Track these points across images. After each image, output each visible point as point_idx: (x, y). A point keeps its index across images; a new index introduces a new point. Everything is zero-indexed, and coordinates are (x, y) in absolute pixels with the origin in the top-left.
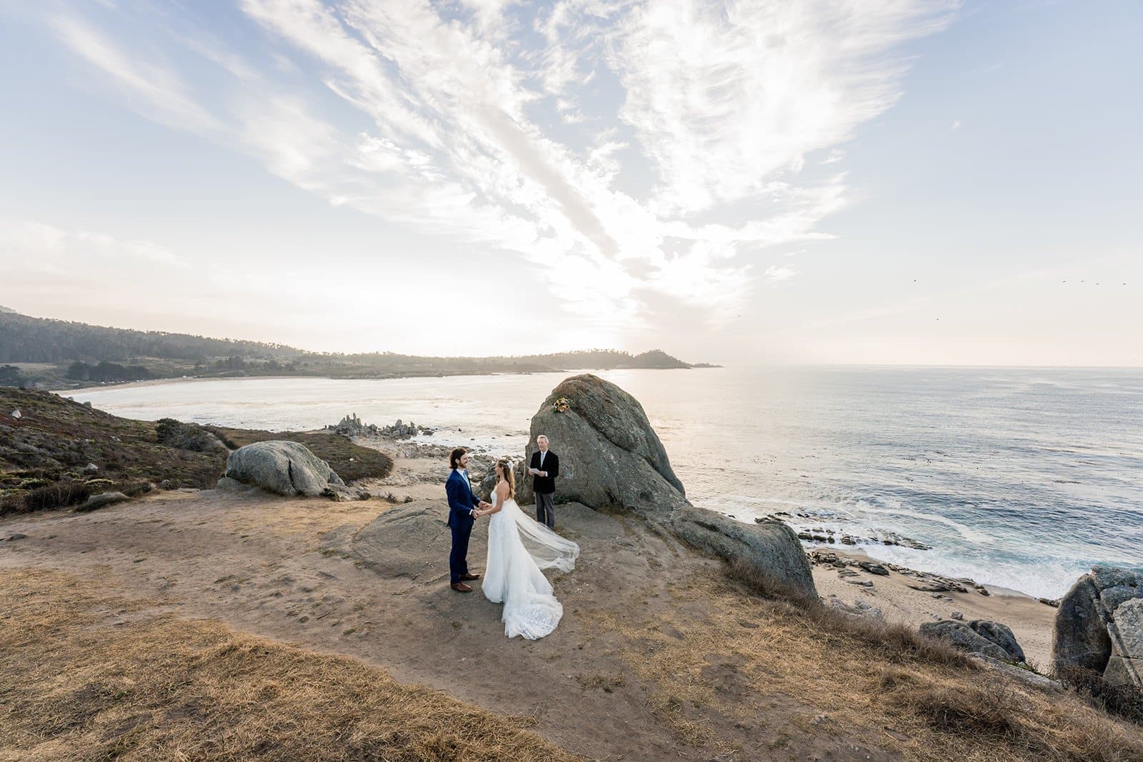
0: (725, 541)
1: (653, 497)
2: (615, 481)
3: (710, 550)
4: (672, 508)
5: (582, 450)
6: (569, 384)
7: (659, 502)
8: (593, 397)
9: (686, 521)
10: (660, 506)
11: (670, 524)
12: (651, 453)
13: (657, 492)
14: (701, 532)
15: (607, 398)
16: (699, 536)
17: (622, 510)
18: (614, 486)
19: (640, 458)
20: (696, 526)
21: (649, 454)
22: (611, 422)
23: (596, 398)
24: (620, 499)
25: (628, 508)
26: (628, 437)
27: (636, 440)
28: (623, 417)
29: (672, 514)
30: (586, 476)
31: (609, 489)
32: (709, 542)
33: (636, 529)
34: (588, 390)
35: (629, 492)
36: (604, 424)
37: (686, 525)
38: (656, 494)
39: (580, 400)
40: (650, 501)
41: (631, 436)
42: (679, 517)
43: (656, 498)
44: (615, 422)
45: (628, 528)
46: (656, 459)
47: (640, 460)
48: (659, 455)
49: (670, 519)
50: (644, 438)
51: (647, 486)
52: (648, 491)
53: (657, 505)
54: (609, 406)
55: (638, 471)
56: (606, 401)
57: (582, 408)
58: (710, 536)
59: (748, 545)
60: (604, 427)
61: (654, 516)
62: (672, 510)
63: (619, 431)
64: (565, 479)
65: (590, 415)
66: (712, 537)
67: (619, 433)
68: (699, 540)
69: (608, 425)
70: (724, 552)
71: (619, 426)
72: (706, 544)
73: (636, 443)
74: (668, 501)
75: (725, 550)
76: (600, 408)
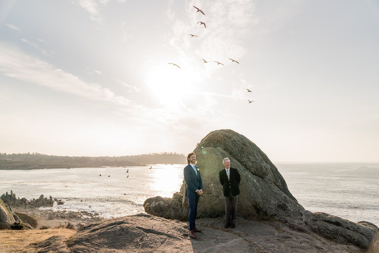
0: (349, 232)
1: (287, 207)
2: (260, 197)
3: (342, 239)
4: (301, 213)
6: (217, 133)
7: (292, 210)
8: (235, 141)
9: (317, 220)
10: (293, 213)
11: (304, 224)
12: (276, 179)
13: (289, 203)
14: (331, 227)
16: (331, 229)
17: (266, 218)
18: (259, 200)
19: (271, 182)
20: (326, 223)
22: (249, 158)
23: (237, 142)
24: (264, 209)
25: (271, 216)
26: (262, 168)
27: (266, 169)
28: (256, 155)
31: (256, 203)
32: (340, 233)
33: (284, 229)
34: (231, 137)
35: (270, 204)
36: (245, 159)
37: (318, 222)
38: (288, 205)
39: (227, 143)
40: (285, 210)
41: (263, 167)
42: (310, 219)
43: (289, 207)
44: (251, 158)
45: (277, 228)
46: (279, 184)
48: (281, 181)
49: (303, 221)
50: (270, 169)
51: (281, 200)
52: (283, 203)
53: (291, 212)
54: (246, 148)
55: (272, 191)
56: (243, 144)
57: (229, 148)
58: (338, 229)
59: (364, 235)
60: (245, 162)
61: (292, 220)
62: (302, 215)
63: (255, 164)
64: (220, 199)
65: (235, 153)
66: (340, 230)
67: (255, 165)
68: (332, 232)
69: (247, 160)
70: (352, 239)
71: (254, 161)
72: (337, 235)
73: (267, 173)
74: (297, 210)
75: (352, 238)
76: (240, 148)
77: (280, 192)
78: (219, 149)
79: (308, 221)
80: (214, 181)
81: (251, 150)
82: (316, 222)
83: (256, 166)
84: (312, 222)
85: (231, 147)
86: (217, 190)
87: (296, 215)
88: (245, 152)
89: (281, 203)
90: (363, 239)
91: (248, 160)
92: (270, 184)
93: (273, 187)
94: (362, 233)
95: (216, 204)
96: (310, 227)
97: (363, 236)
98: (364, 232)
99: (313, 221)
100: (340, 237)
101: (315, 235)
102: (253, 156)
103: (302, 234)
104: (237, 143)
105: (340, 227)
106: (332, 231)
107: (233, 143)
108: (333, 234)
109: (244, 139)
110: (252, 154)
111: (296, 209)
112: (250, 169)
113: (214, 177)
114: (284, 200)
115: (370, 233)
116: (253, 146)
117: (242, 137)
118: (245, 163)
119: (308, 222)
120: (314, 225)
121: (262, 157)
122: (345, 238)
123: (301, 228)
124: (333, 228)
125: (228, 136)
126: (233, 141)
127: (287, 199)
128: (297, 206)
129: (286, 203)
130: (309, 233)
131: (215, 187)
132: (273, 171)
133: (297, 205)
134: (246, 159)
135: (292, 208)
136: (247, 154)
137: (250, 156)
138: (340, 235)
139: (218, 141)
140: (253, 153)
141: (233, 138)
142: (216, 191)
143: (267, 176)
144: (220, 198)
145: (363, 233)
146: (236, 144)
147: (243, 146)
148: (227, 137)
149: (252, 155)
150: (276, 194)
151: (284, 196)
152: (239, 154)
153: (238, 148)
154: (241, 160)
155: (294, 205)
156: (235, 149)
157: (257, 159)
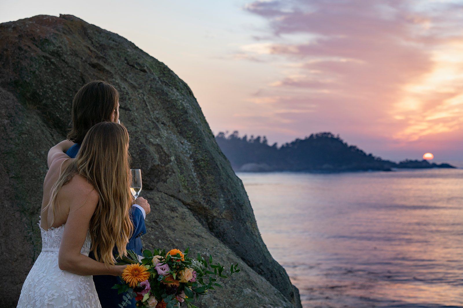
8: (59, 55)
15: (95, 61)
19: (173, 203)
21: (200, 198)
23: (69, 59)
27: (165, 158)
34: (47, 40)
39: (24, 63)
41: (152, 149)
47: (173, 209)
48: (228, 202)
50: (191, 157)
55: (165, 234)
56: (94, 66)
57: (27, 81)
65: (48, 98)
73: (164, 171)
76: (75, 81)
77: (195, 240)
85: (36, 77)
92: (166, 212)
93: (172, 224)
104: (66, 63)
107: (52, 63)
109: (112, 48)
116: (142, 73)
121: (168, 111)
125: (39, 37)
126: (53, 53)
132: (200, 166)
135: (215, 298)
141: (54, 44)
143: (165, 181)
146: (60, 65)
148: (33, 39)
152: (63, 102)
153: (65, 78)
154: (69, 121)
155: (231, 286)
156: (53, 84)
157: (132, 120)
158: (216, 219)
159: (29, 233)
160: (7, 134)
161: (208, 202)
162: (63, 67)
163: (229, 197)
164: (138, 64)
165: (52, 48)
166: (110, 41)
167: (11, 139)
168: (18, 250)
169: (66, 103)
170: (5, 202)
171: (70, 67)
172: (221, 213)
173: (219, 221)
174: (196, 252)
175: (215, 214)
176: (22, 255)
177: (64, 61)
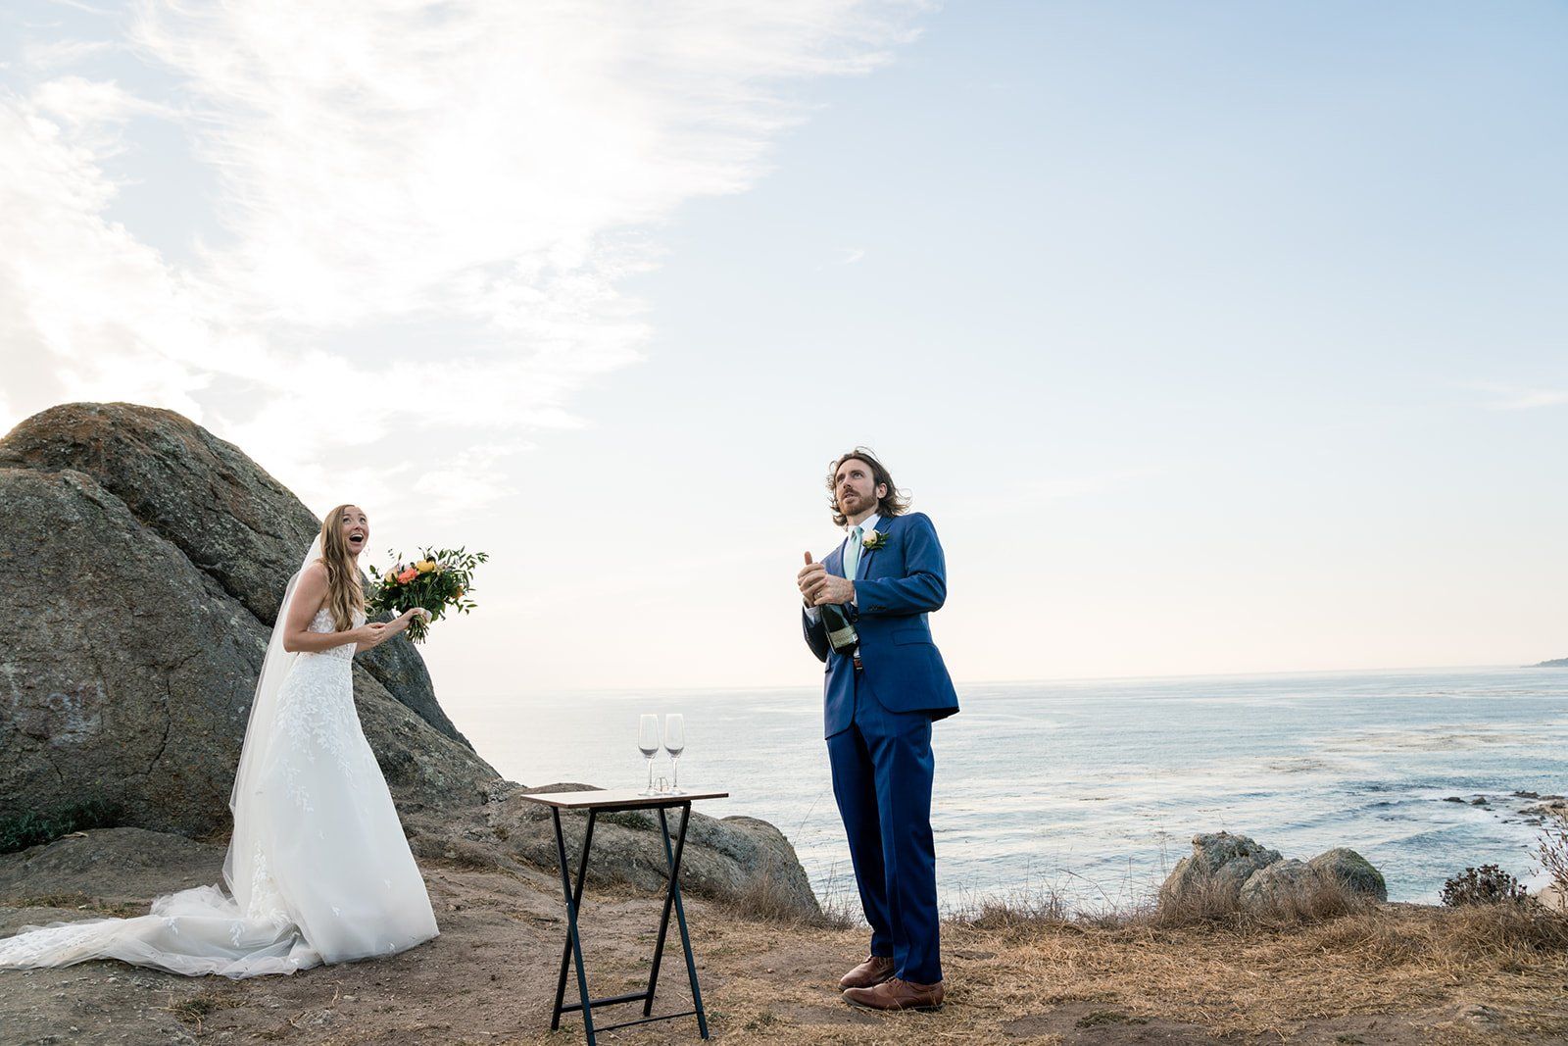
1: (417, 768)
3: (648, 879)
4: (484, 794)
5: (148, 616)
7: (441, 782)
8: (176, 457)
10: (444, 793)
11: (494, 839)
13: (428, 753)
14: (608, 836)
16: (606, 845)
22: (246, 542)
23: (192, 464)
28: (286, 534)
29: (492, 808)
30: (157, 719)
32: (641, 856)
34: (155, 435)
36: (222, 546)
38: (426, 758)
39: (129, 462)
40: (407, 783)
42: (520, 813)
43: (430, 770)
44: (260, 544)
48: (403, 661)
49: (491, 823)
51: (390, 737)
52: (400, 752)
53: (434, 792)
54: (235, 495)
56: (224, 477)
57: (136, 486)
58: (636, 842)
59: (732, 856)
60: (220, 556)
61: (436, 823)
62: (487, 801)
63: (276, 572)
64: (55, 748)
65: (169, 513)
66: (642, 843)
67: (275, 577)
68: (610, 857)
69: (235, 551)
70: (688, 876)
71: (274, 556)
72: (630, 864)
74: (467, 780)
75: (688, 871)
76: (204, 494)
77: (389, 704)
78: (68, 478)
79: (510, 821)
80: (24, 651)
81: (263, 507)
82: (545, 821)
83: (279, 582)
84: (527, 826)
85: (148, 482)
86: (41, 700)
87: (457, 802)
88: (228, 513)
89: (390, 754)
90: (726, 872)
91: (241, 552)
94: (726, 850)
95: (31, 778)
96: (518, 846)
97: (728, 860)
98: (735, 846)
99: (533, 819)
100: (641, 872)
101: (534, 875)
102: (267, 533)
103: (474, 875)
104: (188, 468)
105: (642, 835)
106: (608, 853)
107: (167, 466)
108: (611, 863)
109: (233, 459)
110: (264, 527)
111: (464, 776)
112: (246, 597)
113: (23, 628)
114: (406, 737)
115: (754, 848)
116: (277, 495)
117: (222, 450)
118: (219, 566)
119: (512, 826)
120: (535, 835)
122: (660, 873)
123: (472, 851)
124: (614, 838)
125: (144, 429)
126: (167, 453)
127: (423, 733)
128: (465, 763)
129: (416, 755)
130: (510, 873)
131: (27, 684)
133: (468, 761)
134: (227, 545)
135: (440, 773)
136: (235, 524)
137: (253, 535)
138: (639, 863)
139: (75, 445)
140: (269, 524)
141: (169, 443)
142: (30, 702)
144: (57, 739)
145: (731, 848)
146: (180, 470)
147: (223, 487)
148: (134, 431)
149: (262, 529)
150: (368, 710)
151: (407, 724)
152: (191, 518)
153: (189, 488)
154: (202, 547)
155: (450, 758)
156: (173, 495)
157: (286, 551)
158: (389, 682)
159: (161, 696)
160: (132, 553)
161: (381, 660)
162: (185, 474)
163: (405, 655)
164: (271, 483)
165: (165, 446)
166: (229, 450)
167: (139, 560)
168: (136, 723)
169: (195, 521)
170: (119, 653)
171: (194, 474)
172: (395, 675)
173: (393, 684)
174: (397, 717)
175: (389, 676)
176: (144, 731)
177: (184, 465)
